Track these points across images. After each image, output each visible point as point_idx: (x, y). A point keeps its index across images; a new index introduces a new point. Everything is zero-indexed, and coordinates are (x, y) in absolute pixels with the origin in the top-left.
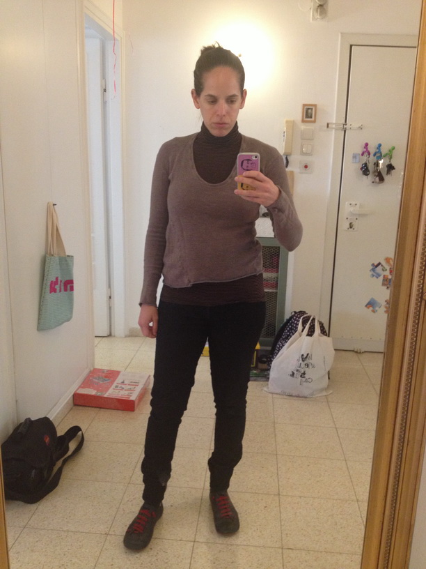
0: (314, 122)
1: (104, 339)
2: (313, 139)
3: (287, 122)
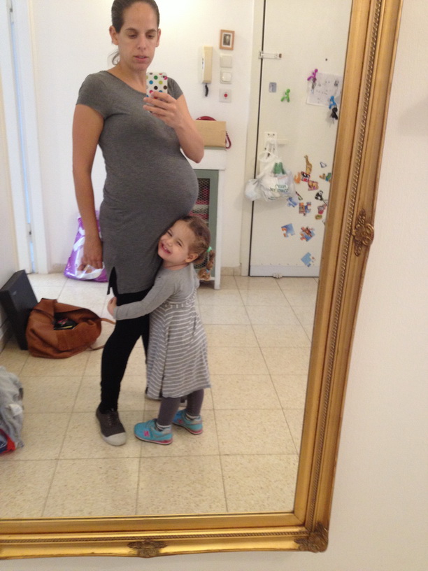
0: (232, 49)
2: (231, 68)
3: (206, 48)
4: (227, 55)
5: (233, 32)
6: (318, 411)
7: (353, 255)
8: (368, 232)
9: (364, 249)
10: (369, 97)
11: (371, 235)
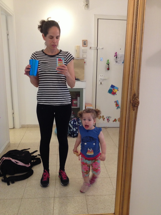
0: (87, 46)
1: (12, 130)
2: (86, 53)
3: (77, 46)
4: (85, 48)
5: (87, 40)
6: (122, 172)
7: (132, 110)
8: (137, 101)
9: (136, 108)
10: (135, 53)
11: (138, 103)
